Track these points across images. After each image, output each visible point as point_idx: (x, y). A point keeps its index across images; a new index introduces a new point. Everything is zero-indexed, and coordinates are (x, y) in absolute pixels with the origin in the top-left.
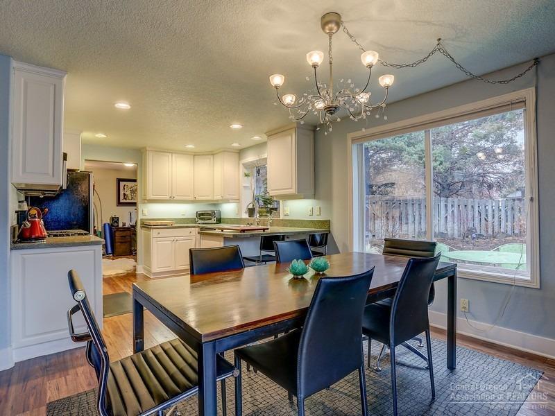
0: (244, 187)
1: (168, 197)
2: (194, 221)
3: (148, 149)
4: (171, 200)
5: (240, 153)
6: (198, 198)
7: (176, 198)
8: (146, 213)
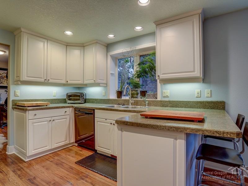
0: (111, 74)
1: (42, 80)
2: (64, 101)
3: (22, 30)
4: (46, 83)
5: (109, 46)
6: (69, 82)
7: (51, 81)
8: (18, 94)
